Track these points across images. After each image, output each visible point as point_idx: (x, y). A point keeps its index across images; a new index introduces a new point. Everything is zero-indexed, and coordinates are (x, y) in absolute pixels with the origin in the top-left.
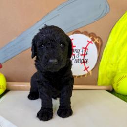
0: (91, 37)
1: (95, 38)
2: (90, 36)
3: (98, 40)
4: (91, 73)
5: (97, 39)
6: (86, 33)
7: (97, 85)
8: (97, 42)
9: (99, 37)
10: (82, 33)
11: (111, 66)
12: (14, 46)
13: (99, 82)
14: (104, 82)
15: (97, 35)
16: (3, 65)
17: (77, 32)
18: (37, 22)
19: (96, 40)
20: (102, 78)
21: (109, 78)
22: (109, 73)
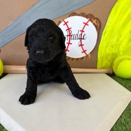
2: (87, 18)
3: (96, 22)
4: (89, 56)
6: (83, 15)
7: (96, 68)
9: (97, 19)
10: (79, 15)
11: (111, 48)
12: (11, 30)
13: (99, 65)
14: (104, 65)
15: (95, 17)
17: (74, 14)
18: (33, 6)
19: (94, 21)
20: (102, 61)
21: (109, 61)
22: (109, 55)
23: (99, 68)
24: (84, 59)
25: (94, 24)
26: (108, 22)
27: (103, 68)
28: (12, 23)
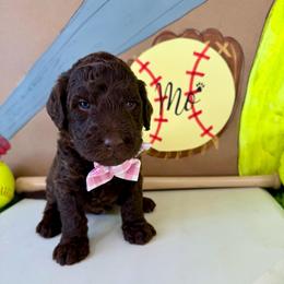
1: (218, 44)
2: (203, 41)
3: (228, 48)
5: (226, 45)
6: (190, 34)
7: (238, 175)
8: (227, 53)
9: (231, 40)
11: (277, 118)
13: (244, 164)
14: (258, 164)
16: (11, 142)
19: (224, 48)
20: (252, 155)
21: (272, 154)
22: (271, 138)
23: (244, 175)
24: (203, 153)
25: (223, 55)
26: (262, 45)
27: (257, 173)
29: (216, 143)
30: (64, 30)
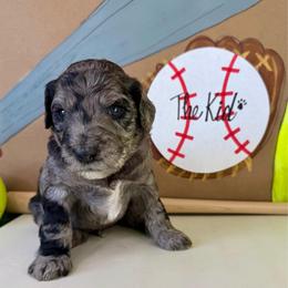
0: (246, 54)
1: (259, 57)
3: (270, 62)
5: (267, 57)
6: (228, 43)
7: (271, 201)
8: (268, 66)
9: (272, 53)
10: (216, 45)
12: (26, 95)
15: (266, 47)
17: (201, 41)
18: (82, 23)
19: (264, 61)
23: (278, 202)
24: (234, 175)
28: (27, 74)
29: (249, 165)
30: (85, 21)
